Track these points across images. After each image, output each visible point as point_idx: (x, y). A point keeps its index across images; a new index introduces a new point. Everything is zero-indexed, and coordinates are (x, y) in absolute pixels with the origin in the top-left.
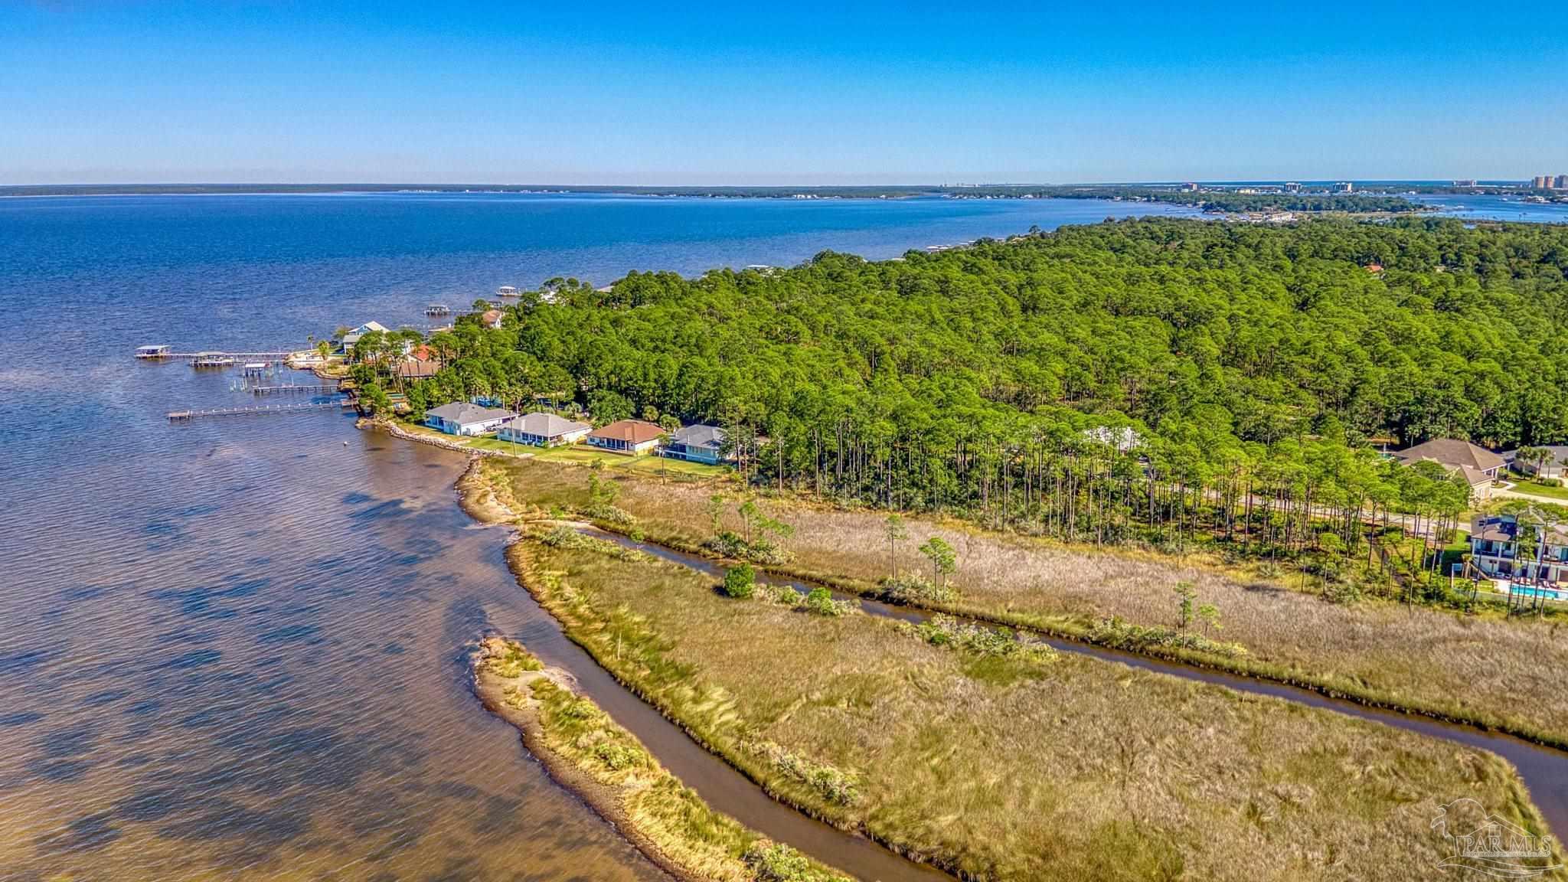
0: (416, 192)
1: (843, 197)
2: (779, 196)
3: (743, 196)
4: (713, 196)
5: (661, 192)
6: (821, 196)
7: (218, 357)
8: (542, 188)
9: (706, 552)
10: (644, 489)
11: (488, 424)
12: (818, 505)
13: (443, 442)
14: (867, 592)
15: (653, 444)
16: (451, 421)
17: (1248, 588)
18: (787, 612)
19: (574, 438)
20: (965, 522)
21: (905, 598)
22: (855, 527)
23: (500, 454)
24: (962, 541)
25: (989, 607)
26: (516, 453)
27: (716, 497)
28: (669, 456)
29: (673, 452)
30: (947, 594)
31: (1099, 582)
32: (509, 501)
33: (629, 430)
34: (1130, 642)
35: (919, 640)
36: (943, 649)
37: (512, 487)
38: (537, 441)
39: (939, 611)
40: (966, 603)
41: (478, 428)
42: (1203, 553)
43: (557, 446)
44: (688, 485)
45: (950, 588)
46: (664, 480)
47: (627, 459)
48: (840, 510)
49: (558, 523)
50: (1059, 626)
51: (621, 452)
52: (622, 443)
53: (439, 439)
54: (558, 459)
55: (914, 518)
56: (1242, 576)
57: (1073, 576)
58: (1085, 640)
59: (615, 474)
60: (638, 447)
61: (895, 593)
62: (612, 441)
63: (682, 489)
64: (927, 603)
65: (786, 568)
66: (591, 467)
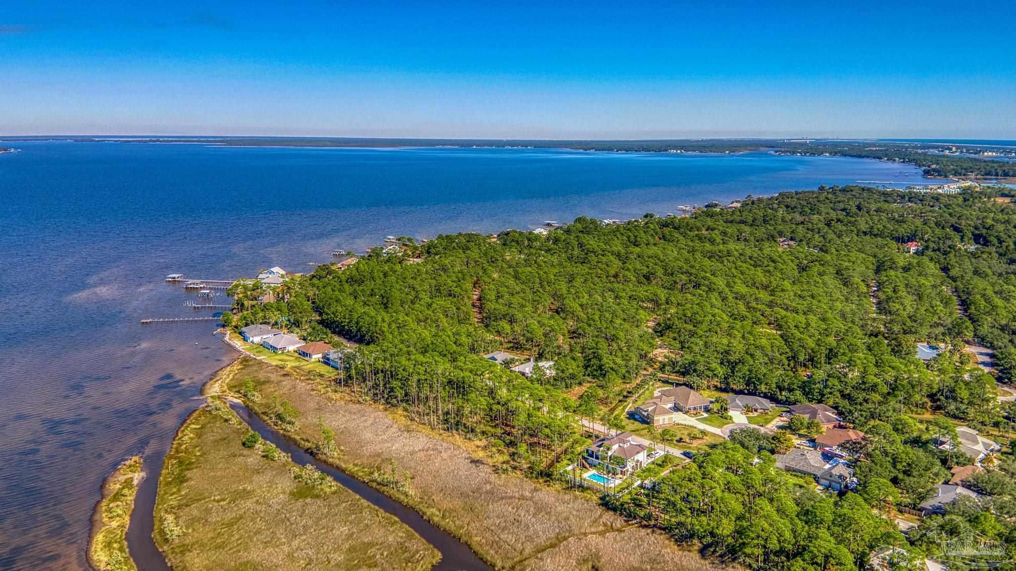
7: (197, 283)
9: (268, 421)
10: (286, 382)
11: (265, 337)
12: (353, 398)
13: (237, 346)
14: (308, 449)
15: (320, 356)
16: (247, 335)
17: (473, 461)
18: (258, 457)
19: (291, 348)
20: (406, 413)
21: (317, 454)
22: (350, 413)
23: (252, 356)
24: (387, 425)
25: (345, 462)
26: (258, 356)
27: (313, 390)
28: (325, 363)
29: (326, 361)
30: (336, 454)
31: (413, 453)
32: (224, 384)
33: (313, 348)
34: (379, 484)
35: (293, 476)
36: (297, 481)
37: (234, 376)
38: (274, 349)
39: (325, 462)
40: (339, 459)
41: (257, 339)
42: (484, 440)
43: (283, 353)
44: (310, 381)
45: (342, 451)
46: (302, 378)
47: (304, 363)
48: (359, 402)
49: (230, 398)
50: (361, 474)
51: (306, 358)
52: (307, 354)
53: (238, 343)
54: (274, 361)
55: (386, 410)
56: (481, 454)
57: (407, 448)
58: (364, 482)
59: (285, 373)
60: (314, 357)
61: (315, 451)
62: (304, 353)
63: (304, 384)
64: (323, 457)
65: (290, 434)
66: (281, 368)
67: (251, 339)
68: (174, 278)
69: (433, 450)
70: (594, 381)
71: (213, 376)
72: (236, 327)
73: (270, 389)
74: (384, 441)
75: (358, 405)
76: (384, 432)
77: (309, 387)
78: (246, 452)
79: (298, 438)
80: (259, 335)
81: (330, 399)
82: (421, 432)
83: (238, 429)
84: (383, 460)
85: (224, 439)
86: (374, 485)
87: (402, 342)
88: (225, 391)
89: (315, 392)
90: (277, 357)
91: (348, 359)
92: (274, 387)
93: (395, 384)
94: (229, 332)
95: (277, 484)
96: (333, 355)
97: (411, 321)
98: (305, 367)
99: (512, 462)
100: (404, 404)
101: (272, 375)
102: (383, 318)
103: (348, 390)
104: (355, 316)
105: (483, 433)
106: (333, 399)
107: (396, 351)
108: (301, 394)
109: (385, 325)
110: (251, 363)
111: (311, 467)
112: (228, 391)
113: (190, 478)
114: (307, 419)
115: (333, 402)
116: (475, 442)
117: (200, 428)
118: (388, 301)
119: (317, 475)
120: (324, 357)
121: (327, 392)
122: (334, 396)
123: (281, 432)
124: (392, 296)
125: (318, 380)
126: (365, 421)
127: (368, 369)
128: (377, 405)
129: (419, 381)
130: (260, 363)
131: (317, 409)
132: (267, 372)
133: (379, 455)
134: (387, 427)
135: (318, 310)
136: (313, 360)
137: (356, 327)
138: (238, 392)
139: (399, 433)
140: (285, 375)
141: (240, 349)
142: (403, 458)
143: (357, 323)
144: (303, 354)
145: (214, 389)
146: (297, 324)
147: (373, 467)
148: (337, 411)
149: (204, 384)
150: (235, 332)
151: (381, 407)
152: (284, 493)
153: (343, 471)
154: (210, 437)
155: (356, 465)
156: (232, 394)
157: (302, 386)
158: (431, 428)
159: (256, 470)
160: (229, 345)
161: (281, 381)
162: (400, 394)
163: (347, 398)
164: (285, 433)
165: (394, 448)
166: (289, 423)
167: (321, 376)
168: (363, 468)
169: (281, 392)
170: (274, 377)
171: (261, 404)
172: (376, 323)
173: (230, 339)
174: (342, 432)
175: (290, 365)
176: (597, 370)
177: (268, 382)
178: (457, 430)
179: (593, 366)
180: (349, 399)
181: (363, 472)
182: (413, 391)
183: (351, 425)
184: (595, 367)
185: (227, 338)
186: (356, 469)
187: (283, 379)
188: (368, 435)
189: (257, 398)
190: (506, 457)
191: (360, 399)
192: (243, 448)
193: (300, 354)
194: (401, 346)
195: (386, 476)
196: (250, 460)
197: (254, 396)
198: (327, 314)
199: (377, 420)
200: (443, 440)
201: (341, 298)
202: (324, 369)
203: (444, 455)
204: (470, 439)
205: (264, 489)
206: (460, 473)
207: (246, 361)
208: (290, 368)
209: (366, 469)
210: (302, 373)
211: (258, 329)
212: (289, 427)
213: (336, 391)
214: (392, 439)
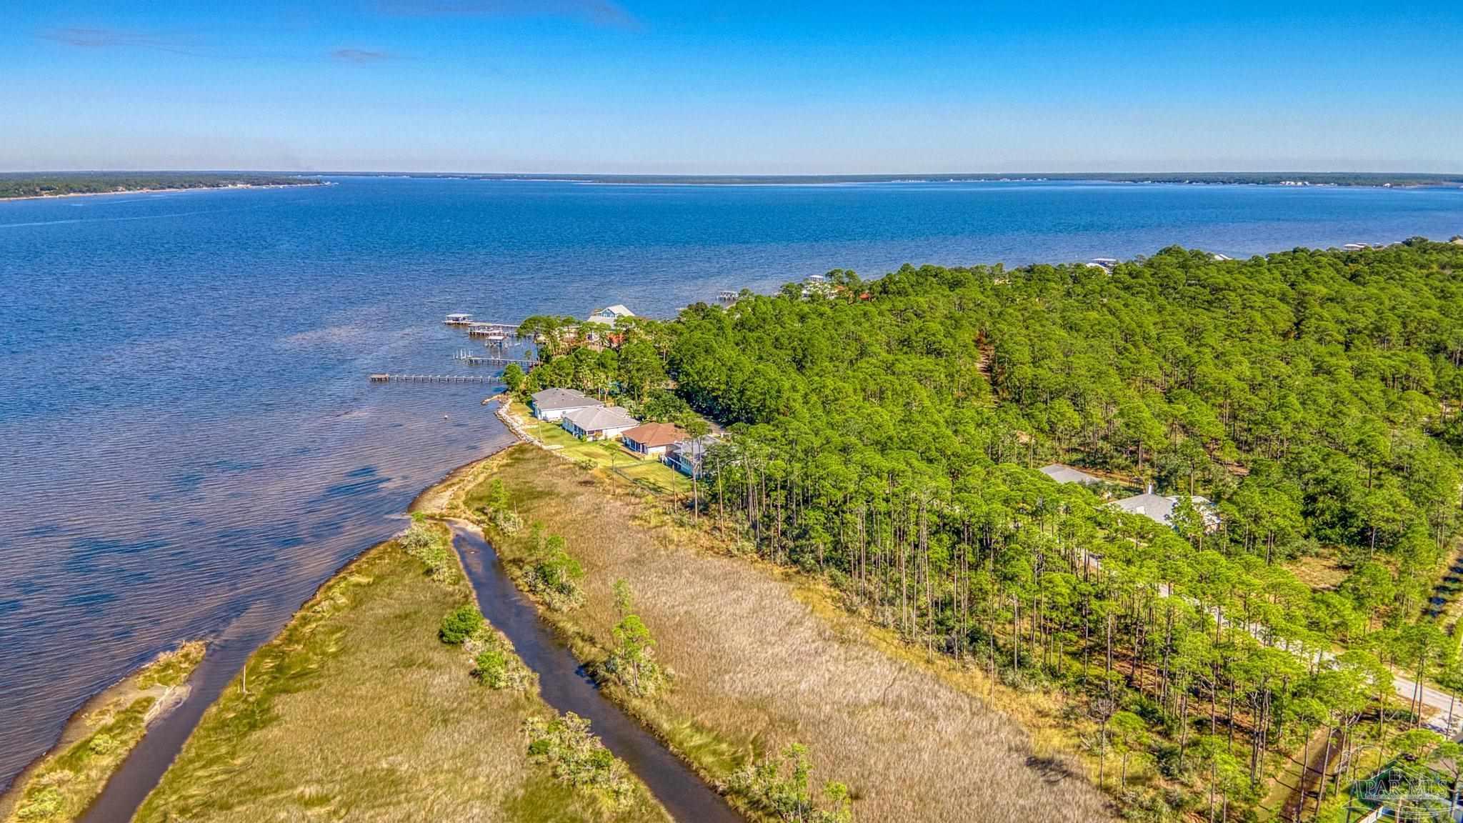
0: (906, 182)
1: (1339, 185)
2: (1265, 182)
3: (1224, 183)
4: (1190, 183)
5: (1136, 179)
6: (1315, 183)
7: (489, 327)
8: (1019, 177)
9: (520, 581)
10: (586, 498)
11: (568, 411)
12: (716, 543)
13: (515, 425)
14: (587, 665)
15: (663, 450)
16: (538, 405)
17: (1033, 762)
18: (463, 674)
19: (613, 433)
20: (836, 593)
21: (607, 680)
22: (706, 577)
23: (536, 442)
24: (789, 617)
25: (674, 714)
26: (549, 444)
27: (634, 517)
28: (670, 464)
29: (674, 461)
30: (651, 686)
31: (854, 708)
32: (461, 493)
33: (650, 433)
34: (755, 804)
35: (528, 741)
36: (532, 760)
37: (486, 478)
38: (580, 433)
39: (621, 706)
40: (658, 702)
41: (554, 415)
42: (1056, 694)
43: (595, 441)
44: (633, 500)
45: (668, 678)
46: (619, 491)
47: (633, 462)
48: (729, 554)
49: (462, 523)
50: (708, 760)
51: (636, 454)
52: (638, 445)
53: (520, 421)
54: (575, 453)
55: (787, 577)
56: (1053, 742)
57: (839, 692)
58: (715, 788)
59: (588, 478)
60: (651, 451)
61: (602, 672)
62: (633, 442)
63: (618, 503)
64: (617, 692)
65: (557, 616)
66: (581, 468)
67: (543, 414)
68: (457, 319)
69: (912, 707)
70: (1326, 551)
71: (447, 479)
72: (524, 393)
73: (547, 507)
74: (778, 663)
75: (725, 561)
76: (782, 635)
77: (627, 511)
78: (439, 656)
79: (570, 628)
80: (558, 407)
81: (665, 540)
82: (875, 647)
83: (446, 594)
84: (771, 722)
85: (407, 616)
86: (741, 804)
87: (832, 426)
88: (457, 507)
89: (638, 522)
90: (584, 449)
91: (713, 458)
92: (558, 505)
93: (812, 517)
94: (511, 401)
95: (479, 763)
96: (690, 449)
97: (851, 391)
98: (629, 471)
99: (1160, 781)
100: (835, 571)
101: (561, 482)
102: (792, 385)
103: (707, 523)
104: (739, 377)
105: (1054, 673)
106: (671, 541)
107: (817, 443)
108: (608, 523)
109: (798, 396)
110: (528, 455)
111: (577, 720)
112: (463, 507)
113: (277, 718)
114: (604, 583)
115: (672, 547)
116: (1033, 698)
117: (369, 585)
118: (805, 356)
119: (587, 748)
120: (669, 454)
121: (664, 524)
122: (673, 532)
123: (541, 609)
124: (813, 346)
125: (650, 498)
126: (737, 601)
127: (753, 480)
128: (767, 565)
129: (870, 516)
130: (547, 456)
131: (633, 561)
132: (552, 475)
133: (762, 705)
134: (790, 623)
135: (674, 368)
136: (648, 457)
137: (739, 400)
138: (482, 510)
139: (819, 643)
140: (586, 483)
141: (520, 430)
142: (827, 721)
143: (742, 392)
144: (633, 446)
145: (438, 502)
146: (632, 391)
147: (742, 741)
148: (676, 569)
149: (425, 491)
150: (521, 401)
151: (778, 571)
152: (486, 798)
153: (663, 742)
154: (379, 609)
155: (698, 728)
156: (469, 513)
157: (614, 508)
158: (903, 639)
159: (444, 712)
160: (503, 421)
161: (573, 495)
162: (821, 542)
163: (705, 541)
164: (548, 614)
165: (803, 686)
166: (562, 589)
167: (657, 490)
168: (719, 739)
169: (568, 517)
170: (563, 485)
171: (519, 541)
172: (779, 391)
173: (508, 413)
174: (680, 624)
175: (603, 463)
176: (1332, 526)
177: (549, 494)
178: (974, 653)
179: (1323, 512)
180: (708, 544)
181: (714, 753)
182: (855, 537)
183: (703, 608)
184: (1327, 517)
185: (503, 412)
186: (698, 740)
187: (581, 489)
188: (740, 640)
189: (514, 525)
190: (1139, 763)
191: (732, 547)
192: (437, 642)
193: (626, 445)
194: (829, 432)
195: (777, 781)
196: (441, 680)
197: (507, 519)
198: (687, 375)
199: (766, 602)
200: (937, 679)
201: (715, 345)
202: (666, 478)
203: (950, 729)
204: (1015, 686)
205: (441, 778)
206: (1002, 799)
207: (520, 453)
208: (602, 471)
209: (724, 746)
210: (623, 481)
211: (560, 396)
212: (557, 599)
213: (682, 525)
214: (801, 660)
